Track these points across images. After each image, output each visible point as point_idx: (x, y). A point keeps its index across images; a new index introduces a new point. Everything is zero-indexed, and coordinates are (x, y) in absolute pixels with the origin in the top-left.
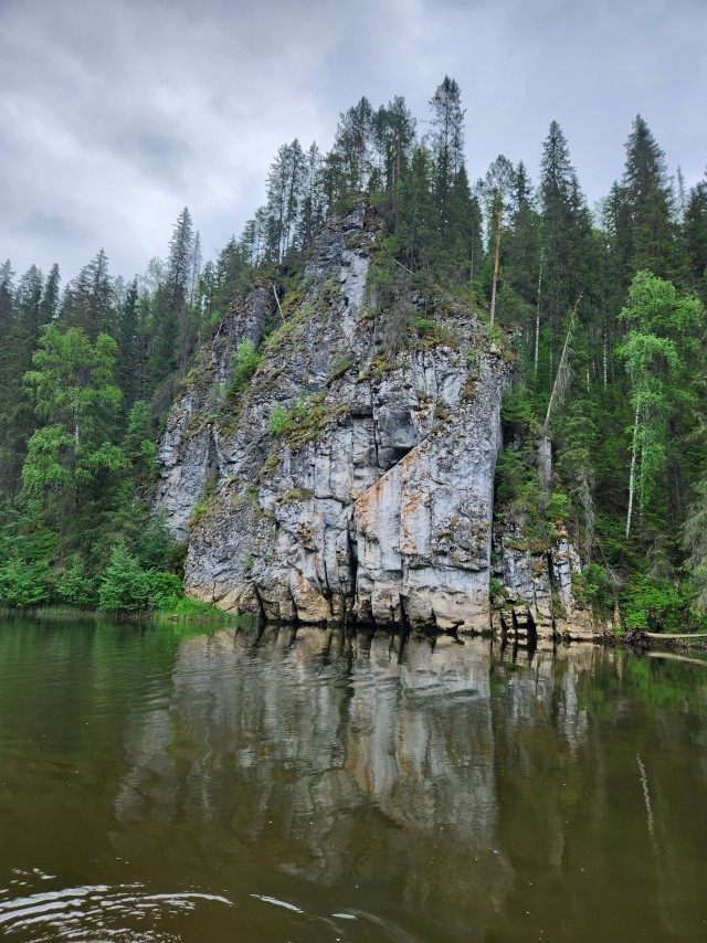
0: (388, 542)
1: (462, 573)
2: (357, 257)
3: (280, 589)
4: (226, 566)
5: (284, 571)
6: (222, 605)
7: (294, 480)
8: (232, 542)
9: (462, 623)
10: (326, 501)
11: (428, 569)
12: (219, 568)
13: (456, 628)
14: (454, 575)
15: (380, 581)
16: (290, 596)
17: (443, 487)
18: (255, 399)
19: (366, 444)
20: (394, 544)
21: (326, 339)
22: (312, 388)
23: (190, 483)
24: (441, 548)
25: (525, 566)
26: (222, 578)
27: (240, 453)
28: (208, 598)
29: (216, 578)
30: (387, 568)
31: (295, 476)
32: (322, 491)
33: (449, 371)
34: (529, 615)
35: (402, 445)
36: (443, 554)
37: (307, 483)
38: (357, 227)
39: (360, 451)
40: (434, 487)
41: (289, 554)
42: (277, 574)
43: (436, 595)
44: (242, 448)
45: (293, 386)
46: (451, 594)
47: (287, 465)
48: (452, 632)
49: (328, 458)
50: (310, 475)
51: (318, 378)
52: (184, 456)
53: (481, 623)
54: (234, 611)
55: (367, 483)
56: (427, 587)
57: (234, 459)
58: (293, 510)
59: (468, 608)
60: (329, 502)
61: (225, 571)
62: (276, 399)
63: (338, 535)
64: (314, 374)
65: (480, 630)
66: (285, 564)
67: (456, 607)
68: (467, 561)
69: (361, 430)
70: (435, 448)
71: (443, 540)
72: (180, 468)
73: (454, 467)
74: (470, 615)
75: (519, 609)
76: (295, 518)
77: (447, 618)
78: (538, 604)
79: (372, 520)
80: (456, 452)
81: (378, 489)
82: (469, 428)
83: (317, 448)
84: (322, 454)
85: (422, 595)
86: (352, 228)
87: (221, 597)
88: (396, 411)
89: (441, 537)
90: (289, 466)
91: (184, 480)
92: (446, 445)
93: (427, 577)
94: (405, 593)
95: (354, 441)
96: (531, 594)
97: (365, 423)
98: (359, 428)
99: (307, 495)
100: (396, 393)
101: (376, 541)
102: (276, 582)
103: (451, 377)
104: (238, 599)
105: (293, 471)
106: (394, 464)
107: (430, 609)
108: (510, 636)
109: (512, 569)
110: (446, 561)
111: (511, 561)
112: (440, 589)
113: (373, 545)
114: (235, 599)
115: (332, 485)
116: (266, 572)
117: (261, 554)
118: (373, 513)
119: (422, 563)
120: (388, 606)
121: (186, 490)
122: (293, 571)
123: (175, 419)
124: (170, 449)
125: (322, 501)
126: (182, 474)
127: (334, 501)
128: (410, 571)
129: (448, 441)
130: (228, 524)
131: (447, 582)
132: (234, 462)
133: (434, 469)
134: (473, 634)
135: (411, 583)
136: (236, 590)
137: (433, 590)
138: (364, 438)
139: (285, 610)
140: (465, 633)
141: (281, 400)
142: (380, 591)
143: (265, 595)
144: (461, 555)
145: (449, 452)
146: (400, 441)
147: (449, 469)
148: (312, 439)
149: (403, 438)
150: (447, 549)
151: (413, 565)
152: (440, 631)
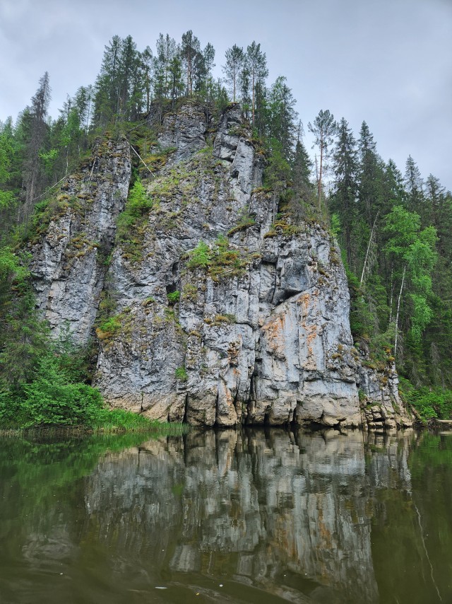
0: (292, 361)
1: (344, 384)
2: (243, 144)
3: (211, 399)
4: (154, 379)
5: (216, 383)
6: (150, 415)
7: (216, 306)
8: (159, 357)
9: (344, 420)
10: (243, 326)
11: (319, 382)
12: (148, 380)
13: (339, 424)
14: (339, 385)
15: (284, 390)
16: (216, 405)
17: (330, 322)
18: (158, 234)
19: (269, 285)
20: (296, 362)
21: (221, 198)
22: (214, 234)
23: (76, 300)
24: (335, 366)
25: (376, 379)
26: (150, 389)
27: (150, 278)
28: (137, 408)
29: (144, 390)
30: (291, 381)
31: (218, 303)
32: (241, 317)
33: (322, 242)
34: (381, 412)
35: (294, 289)
36: (334, 370)
37: (229, 310)
38: (238, 122)
39: (265, 289)
40: (324, 322)
41: (221, 368)
42: (210, 385)
43: (325, 400)
44: (154, 274)
45: (190, 229)
46: (336, 399)
47: (210, 293)
48: (336, 427)
49: (247, 291)
50: (231, 303)
51: (218, 227)
52: (70, 273)
53: (357, 419)
54: (165, 419)
55: (266, 314)
56: (319, 394)
57: (144, 282)
58: (222, 331)
59: (348, 409)
60: (246, 327)
61: (153, 382)
62: (176, 237)
63: (248, 353)
64: (214, 223)
65: (357, 425)
66: (217, 376)
67: (340, 409)
68: (351, 375)
69: (266, 273)
70: (322, 294)
71: (337, 361)
72: (63, 285)
73: (335, 309)
74: (350, 414)
75: (376, 408)
76: (224, 338)
77: (333, 417)
78: (386, 404)
79: (280, 343)
80: (335, 299)
81: (282, 319)
82: (339, 283)
83: (239, 282)
84: (244, 288)
85: (314, 400)
86: (234, 120)
87: (149, 408)
88: (298, 263)
89: (335, 358)
90: (212, 295)
91: (68, 296)
92: (328, 293)
93: (319, 387)
94: (302, 399)
95: (262, 281)
96: (380, 398)
97: (270, 269)
98: (266, 271)
99: (232, 320)
100: (302, 250)
101: (283, 359)
102: (209, 392)
103: (323, 246)
104: (168, 409)
105: (215, 299)
106: (281, 302)
107: (321, 410)
108: (373, 427)
109: (367, 381)
110: (335, 375)
111: (366, 375)
112: (328, 396)
113: (279, 362)
114: (166, 407)
115: (250, 314)
116: (202, 384)
117: (197, 367)
118: (281, 338)
119: (318, 377)
120: (289, 409)
121: (70, 305)
122: (222, 383)
123: (56, 238)
124: (52, 264)
125: (239, 326)
126: (66, 290)
127: (248, 327)
128: (306, 383)
129: (329, 290)
130: (155, 340)
131: (334, 390)
132: (144, 285)
133: (324, 309)
134: (353, 427)
135: (306, 392)
136: (165, 400)
137: (323, 397)
138: (269, 280)
139: (210, 417)
140: (347, 427)
141: (181, 238)
142: (286, 398)
143: (195, 404)
144: (348, 371)
145: (330, 298)
146: (293, 286)
147: (332, 310)
148: (237, 275)
149: (295, 283)
150: (339, 367)
151: (310, 378)
152: (329, 427)
